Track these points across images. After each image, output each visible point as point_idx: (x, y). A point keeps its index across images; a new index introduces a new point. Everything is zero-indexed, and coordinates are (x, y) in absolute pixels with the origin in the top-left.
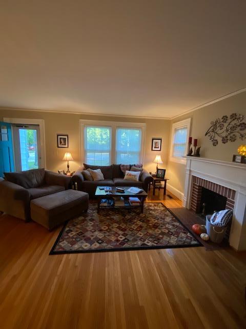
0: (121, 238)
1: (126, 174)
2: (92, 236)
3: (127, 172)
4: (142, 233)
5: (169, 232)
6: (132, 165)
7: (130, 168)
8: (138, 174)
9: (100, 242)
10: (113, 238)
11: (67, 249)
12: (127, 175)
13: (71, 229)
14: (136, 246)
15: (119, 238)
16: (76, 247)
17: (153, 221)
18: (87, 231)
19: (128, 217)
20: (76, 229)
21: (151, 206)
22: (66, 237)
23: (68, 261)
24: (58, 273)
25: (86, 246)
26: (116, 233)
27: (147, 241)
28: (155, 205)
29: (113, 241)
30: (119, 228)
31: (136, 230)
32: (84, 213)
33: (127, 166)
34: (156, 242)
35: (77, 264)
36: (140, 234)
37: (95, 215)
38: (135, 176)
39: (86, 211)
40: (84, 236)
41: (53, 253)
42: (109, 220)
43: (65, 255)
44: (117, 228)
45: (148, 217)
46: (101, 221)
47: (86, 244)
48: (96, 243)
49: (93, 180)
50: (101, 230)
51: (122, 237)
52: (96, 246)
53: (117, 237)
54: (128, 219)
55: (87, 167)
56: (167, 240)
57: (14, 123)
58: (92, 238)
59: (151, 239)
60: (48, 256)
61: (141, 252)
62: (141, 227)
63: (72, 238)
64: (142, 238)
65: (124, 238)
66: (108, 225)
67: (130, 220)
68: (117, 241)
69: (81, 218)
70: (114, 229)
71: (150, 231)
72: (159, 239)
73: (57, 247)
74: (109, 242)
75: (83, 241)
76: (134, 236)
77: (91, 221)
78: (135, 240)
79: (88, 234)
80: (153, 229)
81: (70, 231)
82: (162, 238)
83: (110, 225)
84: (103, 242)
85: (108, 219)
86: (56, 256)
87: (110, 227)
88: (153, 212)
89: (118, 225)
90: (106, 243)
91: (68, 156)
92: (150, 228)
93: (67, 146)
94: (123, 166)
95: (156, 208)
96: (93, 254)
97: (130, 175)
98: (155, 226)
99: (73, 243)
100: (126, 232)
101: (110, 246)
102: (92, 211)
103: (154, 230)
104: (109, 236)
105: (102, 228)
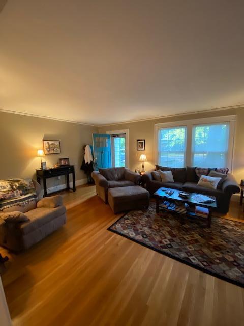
0: (166, 241)
1: (201, 178)
2: (141, 229)
3: (203, 176)
4: (192, 247)
5: (235, 261)
6: (212, 169)
7: (208, 172)
8: (217, 180)
9: (145, 236)
10: (157, 239)
11: (118, 231)
12: (202, 180)
13: (129, 218)
14: (177, 256)
15: (163, 241)
16: (125, 232)
17: (219, 241)
18: (140, 223)
19: (187, 226)
20: (132, 219)
21: (228, 224)
22: (123, 222)
23: (115, 238)
24: (106, 243)
25: (132, 234)
26: (164, 236)
27: (194, 257)
28: (236, 225)
29: (157, 240)
30: (170, 233)
31: (188, 242)
32: (145, 209)
33: (205, 169)
34: (205, 264)
35: (119, 244)
36: (190, 248)
37: (154, 213)
38: (212, 182)
39: (147, 208)
40: (134, 227)
41: (109, 229)
42: (164, 222)
43: (115, 234)
44: (168, 232)
45: (214, 235)
46: (155, 220)
47: (133, 233)
48: (141, 236)
49: (161, 181)
50: (151, 228)
51: (168, 241)
52: (139, 238)
53: (162, 239)
54: (185, 229)
55: (158, 168)
56: (225, 269)
57: (111, 134)
58: (140, 231)
59: (200, 258)
60: (106, 230)
61: (179, 263)
62: (197, 241)
63: (126, 224)
64: (189, 252)
65: (169, 243)
66: (160, 226)
67: (187, 231)
68: (161, 242)
69: (140, 212)
70: (163, 232)
71: (206, 250)
72: (211, 263)
73: (114, 227)
74: (152, 240)
75: (132, 230)
76: (180, 246)
77: (147, 217)
78: (180, 250)
79: (139, 226)
80: (212, 249)
81: (127, 219)
82: (218, 264)
83: (162, 227)
84: (147, 237)
85: (163, 220)
86: (110, 232)
87: (160, 229)
88: (227, 233)
89: (170, 230)
90: (149, 239)
91: (143, 157)
92: (209, 247)
93: (143, 149)
94: (199, 169)
95: (235, 228)
96: (134, 243)
97: (206, 180)
98: (217, 248)
99: (124, 228)
100: (174, 239)
101: (151, 244)
102: (152, 209)
103: (212, 251)
104: (155, 235)
105: (153, 227)
